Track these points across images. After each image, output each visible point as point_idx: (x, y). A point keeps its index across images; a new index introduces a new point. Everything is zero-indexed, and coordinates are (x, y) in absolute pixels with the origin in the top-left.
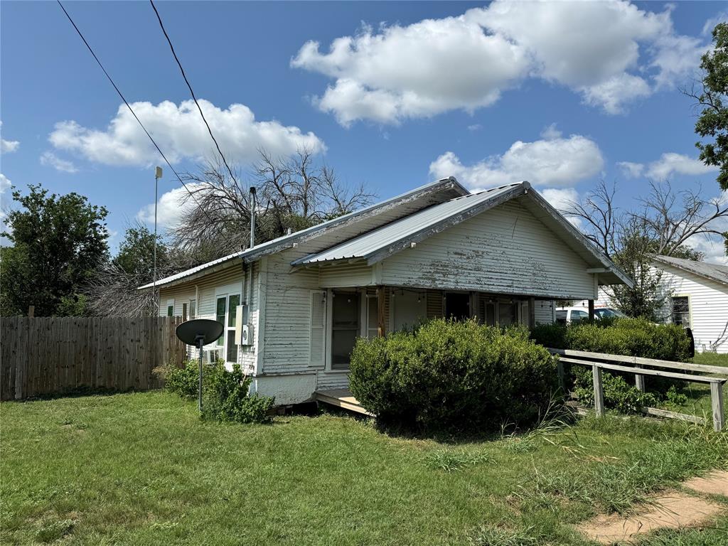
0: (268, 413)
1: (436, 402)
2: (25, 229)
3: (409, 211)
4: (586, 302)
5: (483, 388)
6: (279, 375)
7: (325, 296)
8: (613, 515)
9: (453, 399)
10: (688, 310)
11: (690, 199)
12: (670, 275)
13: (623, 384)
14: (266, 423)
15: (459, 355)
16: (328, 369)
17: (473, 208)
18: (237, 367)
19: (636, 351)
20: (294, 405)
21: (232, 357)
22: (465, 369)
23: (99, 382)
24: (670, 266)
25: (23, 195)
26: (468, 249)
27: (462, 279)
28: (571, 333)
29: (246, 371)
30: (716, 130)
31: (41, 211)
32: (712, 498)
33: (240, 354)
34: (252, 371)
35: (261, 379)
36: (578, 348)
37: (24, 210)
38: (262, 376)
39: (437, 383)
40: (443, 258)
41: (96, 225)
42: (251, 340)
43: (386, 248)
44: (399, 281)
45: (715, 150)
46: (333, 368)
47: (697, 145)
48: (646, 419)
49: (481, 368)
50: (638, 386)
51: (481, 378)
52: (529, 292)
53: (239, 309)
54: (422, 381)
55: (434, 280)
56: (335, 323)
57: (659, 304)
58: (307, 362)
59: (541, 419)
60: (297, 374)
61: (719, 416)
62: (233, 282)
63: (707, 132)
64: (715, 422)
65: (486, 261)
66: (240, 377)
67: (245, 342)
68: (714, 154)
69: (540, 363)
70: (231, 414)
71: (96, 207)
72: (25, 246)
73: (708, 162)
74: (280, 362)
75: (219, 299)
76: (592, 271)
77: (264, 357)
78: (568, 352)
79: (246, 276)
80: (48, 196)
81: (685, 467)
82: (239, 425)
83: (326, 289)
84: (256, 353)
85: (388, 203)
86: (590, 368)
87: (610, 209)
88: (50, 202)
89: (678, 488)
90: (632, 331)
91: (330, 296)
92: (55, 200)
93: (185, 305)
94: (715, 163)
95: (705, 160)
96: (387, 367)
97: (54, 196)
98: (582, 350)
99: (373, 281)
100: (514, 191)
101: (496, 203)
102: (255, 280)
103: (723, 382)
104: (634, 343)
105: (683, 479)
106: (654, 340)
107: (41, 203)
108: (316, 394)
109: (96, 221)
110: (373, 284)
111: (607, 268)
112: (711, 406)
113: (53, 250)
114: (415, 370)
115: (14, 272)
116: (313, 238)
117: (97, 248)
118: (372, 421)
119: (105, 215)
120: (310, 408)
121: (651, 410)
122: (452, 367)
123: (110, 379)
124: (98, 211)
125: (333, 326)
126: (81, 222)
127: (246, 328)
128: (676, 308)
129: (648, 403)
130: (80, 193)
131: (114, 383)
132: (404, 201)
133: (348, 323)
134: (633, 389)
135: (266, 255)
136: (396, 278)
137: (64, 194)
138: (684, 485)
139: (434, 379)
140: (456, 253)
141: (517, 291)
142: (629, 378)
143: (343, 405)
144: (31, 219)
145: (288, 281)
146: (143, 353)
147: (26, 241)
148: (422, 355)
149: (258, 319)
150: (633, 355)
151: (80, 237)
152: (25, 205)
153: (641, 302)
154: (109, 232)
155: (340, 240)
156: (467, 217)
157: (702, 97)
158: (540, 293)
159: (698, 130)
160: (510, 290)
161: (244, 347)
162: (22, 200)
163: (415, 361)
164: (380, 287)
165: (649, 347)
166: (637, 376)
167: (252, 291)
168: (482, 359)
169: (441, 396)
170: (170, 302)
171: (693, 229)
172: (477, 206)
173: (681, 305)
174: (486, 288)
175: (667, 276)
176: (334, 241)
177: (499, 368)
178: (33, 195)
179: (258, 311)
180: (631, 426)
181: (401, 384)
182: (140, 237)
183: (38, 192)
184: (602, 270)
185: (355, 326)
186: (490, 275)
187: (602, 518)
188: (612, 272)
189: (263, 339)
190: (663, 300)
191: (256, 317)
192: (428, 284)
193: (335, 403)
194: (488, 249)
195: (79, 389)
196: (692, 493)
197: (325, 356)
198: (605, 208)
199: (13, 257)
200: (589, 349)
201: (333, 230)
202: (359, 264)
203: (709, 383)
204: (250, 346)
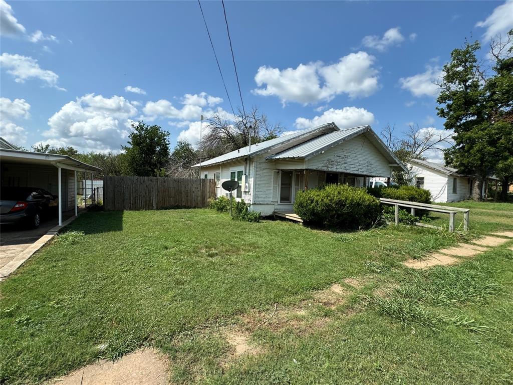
0: (259, 218)
1: (333, 216)
2: (137, 140)
3: (313, 137)
4: (387, 178)
5: (351, 212)
6: (260, 204)
7: (278, 172)
8: (414, 260)
9: (339, 216)
10: (423, 183)
11: (427, 133)
12: (417, 168)
13: (406, 213)
14: (258, 222)
15: (343, 199)
16: (279, 203)
17: (347, 137)
18: (243, 200)
19: (411, 199)
20: (266, 216)
21: (239, 196)
22: (345, 205)
23: (184, 204)
24: (417, 164)
25: (135, 126)
26: (342, 154)
27: (339, 167)
28: (383, 191)
29: (246, 202)
30: (447, 101)
31: (143, 132)
32: (453, 256)
33: (243, 195)
34: (250, 202)
35: (254, 205)
36: (385, 197)
37: (136, 132)
38: (254, 204)
39: (334, 209)
40: (332, 158)
41: (165, 139)
42: (249, 189)
43: (312, 154)
44: (314, 168)
45: (445, 111)
46: (281, 202)
47: (437, 108)
48: (415, 227)
49: (352, 204)
50: (412, 214)
51: (351, 208)
52: (365, 174)
53: (244, 177)
54: (328, 209)
55: (328, 167)
56: (282, 184)
57: (410, 180)
58: (270, 199)
59: (373, 225)
60: (267, 204)
61: (452, 226)
62: (240, 165)
63: (443, 102)
64: (450, 229)
65: (349, 160)
66: (244, 204)
67: (247, 190)
68: (444, 112)
69: (374, 203)
70: (243, 218)
71: (165, 131)
72: (138, 148)
73: (441, 116)
74: (260, 199)
75: (232, 173)
76: (390, 165)
77: (255, 197)
78: (381, 199)
79: (246, 163)
80: (146, 126)
81: (439, 245)
82: (248, 222)
83: (278, 170)
84: (252, 195)
85: (307, 133)
86: (395, 205)
87: (390, 138)
88: (147, 129)
89: (438, 252)
90: (409, 191)
91: (280, 172)
92: (149, 128)
93: (215, 174)
94: (444, 117)
95: (440, 115)
96: (312, 202)
97: (148, 126)
98: (387, 198)
99: (304, 167)
100: (364, 129)
101: (356, 135)
102: (251, 165)
103: (456, 213)
104: (410, 196)
105: (439, 249)
106: (418, 195)
107: (143, 129)
108: (274, 212)
109: (165, 137)
110: (304, 168)
111: (398, 164)
112: (449, 223)
113: (148, 149)
114: (326, 204)
115: (134, 158)
116: (276, 148)
117: (165, 149)
118: (301, 224)
119: (169, 135)
120: (272, 218)
121: (417, 223)
122: (340, 203)
123: (187, 203)
124: (166, 133)
125: (281, 185)
126: (159, 138)
127: (247, 184)
128: (418, 182)
129: (416, 221)
130: (158, 125)
131: (189, 204)
132: (313, 132)
133: (287, 184)
134: (410, 215)
135: (258, 155)
136: (314, 166)
137: (152, 125)
138: (441, 251)
139: (333, 208)
140: (337, 156)
141: (360, 173)
142: (409, 210)
143: (287, 217)
144: (139, 136)
145: (264, 166)
146: (199, 193)
147: (137, 145)
148: (329, 198)
149: (253, 181)
150: (409, 201)
151: (159, 144)
152: (136, 130)
153: (402, 179)
154: (170, 142)
155: (285, 149)
156: (345, 141)
157: (442, 85)
158: (369, 174)
159: (438, 101)
160: (357, 173)
161: (245, 192)
162: (135, 127)
163: (326, 201)
164: (306, 170)
165: (416, 198)
166: (412, 209)
167: (249, 169)
168: (352, 200)
169: (335, 214)
170: (206, 173)
171: (427, 147)
172: (349, 136)
173: (420, 181)
174: (348, 171)
175: (415, 168)
176: (283, 149)
177: (358, 204)
178: (139, 125)
179: (253, 178)
180: (412, 229)
181: (319, 209)
182: (183, 145)
183: (142, 124)
184: (396, 165)
185: (290, 185)
186: (350, 166)
187: (411, 261)
188: (400, 166)
189: (255, 189)
190: (412, 178)
191: (251, 181)
192: (325, 169)
193: (283, 216)
194: (350, 154)
195: (176, 206)
196: (444, 254)
197: (278, 198)
198: (388, 136)
199: (134, 152)
200: (391, 198)
201: (284, 144)
202: (301, 160)
203: (449, 213)
204: (249, 192)
